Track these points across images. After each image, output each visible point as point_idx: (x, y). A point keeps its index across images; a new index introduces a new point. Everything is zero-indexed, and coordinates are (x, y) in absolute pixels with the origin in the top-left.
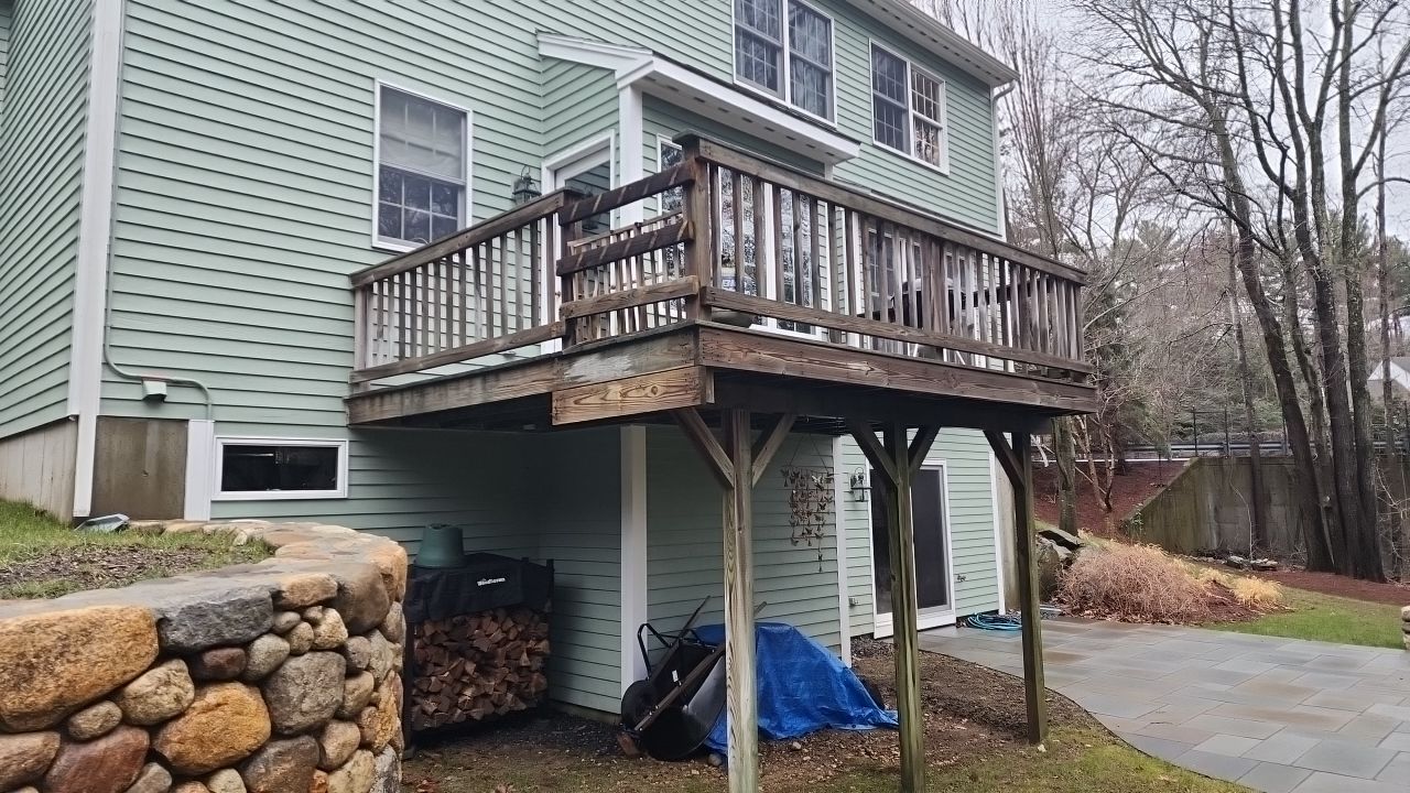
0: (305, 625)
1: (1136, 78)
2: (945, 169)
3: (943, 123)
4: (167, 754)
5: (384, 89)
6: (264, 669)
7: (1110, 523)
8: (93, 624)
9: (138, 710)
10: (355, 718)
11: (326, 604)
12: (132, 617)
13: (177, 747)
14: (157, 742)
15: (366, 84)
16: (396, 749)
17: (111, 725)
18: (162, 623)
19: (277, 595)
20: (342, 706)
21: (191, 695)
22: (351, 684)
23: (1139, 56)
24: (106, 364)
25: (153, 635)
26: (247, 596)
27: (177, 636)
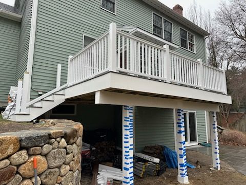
0: (56, 142)
1: (231, 37)
2: (195, 52)
3: (195, 44)
4: (21, 173)
5: (85, 36)
6: (46, 152)
7: (228, 125)
8: (3, 140)
9: (14, 162)
10: (68, 164)
11: (62, 137)
12: (13, 139)
13: (23, 171)
14: (19, 169)
15: (81, 35)
16: (79, 171)
17: (7, 165)
18: (21, 141)
19: (49, 135)
20: (65, 161)
21: (27, 158)
22: (68, 156)
23: (232, 32)
24: (31, 88)
25: (18, 143)
26: (42, 135)
27: (24, 144)
